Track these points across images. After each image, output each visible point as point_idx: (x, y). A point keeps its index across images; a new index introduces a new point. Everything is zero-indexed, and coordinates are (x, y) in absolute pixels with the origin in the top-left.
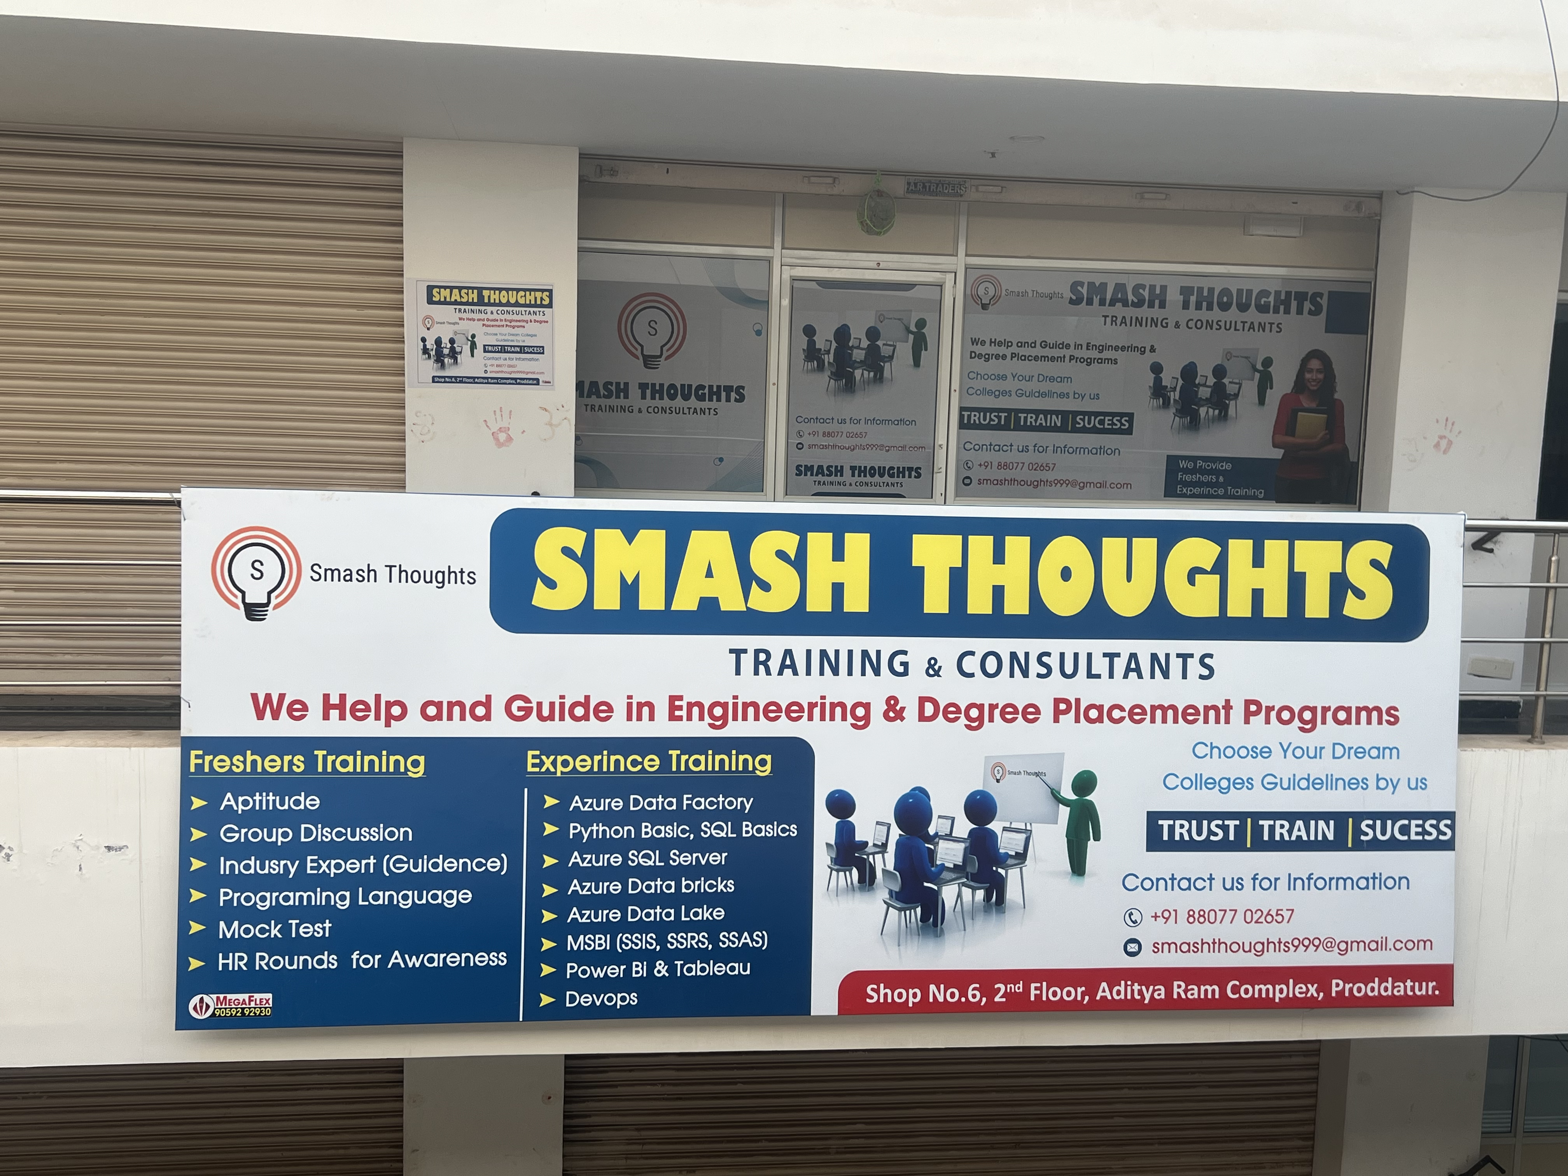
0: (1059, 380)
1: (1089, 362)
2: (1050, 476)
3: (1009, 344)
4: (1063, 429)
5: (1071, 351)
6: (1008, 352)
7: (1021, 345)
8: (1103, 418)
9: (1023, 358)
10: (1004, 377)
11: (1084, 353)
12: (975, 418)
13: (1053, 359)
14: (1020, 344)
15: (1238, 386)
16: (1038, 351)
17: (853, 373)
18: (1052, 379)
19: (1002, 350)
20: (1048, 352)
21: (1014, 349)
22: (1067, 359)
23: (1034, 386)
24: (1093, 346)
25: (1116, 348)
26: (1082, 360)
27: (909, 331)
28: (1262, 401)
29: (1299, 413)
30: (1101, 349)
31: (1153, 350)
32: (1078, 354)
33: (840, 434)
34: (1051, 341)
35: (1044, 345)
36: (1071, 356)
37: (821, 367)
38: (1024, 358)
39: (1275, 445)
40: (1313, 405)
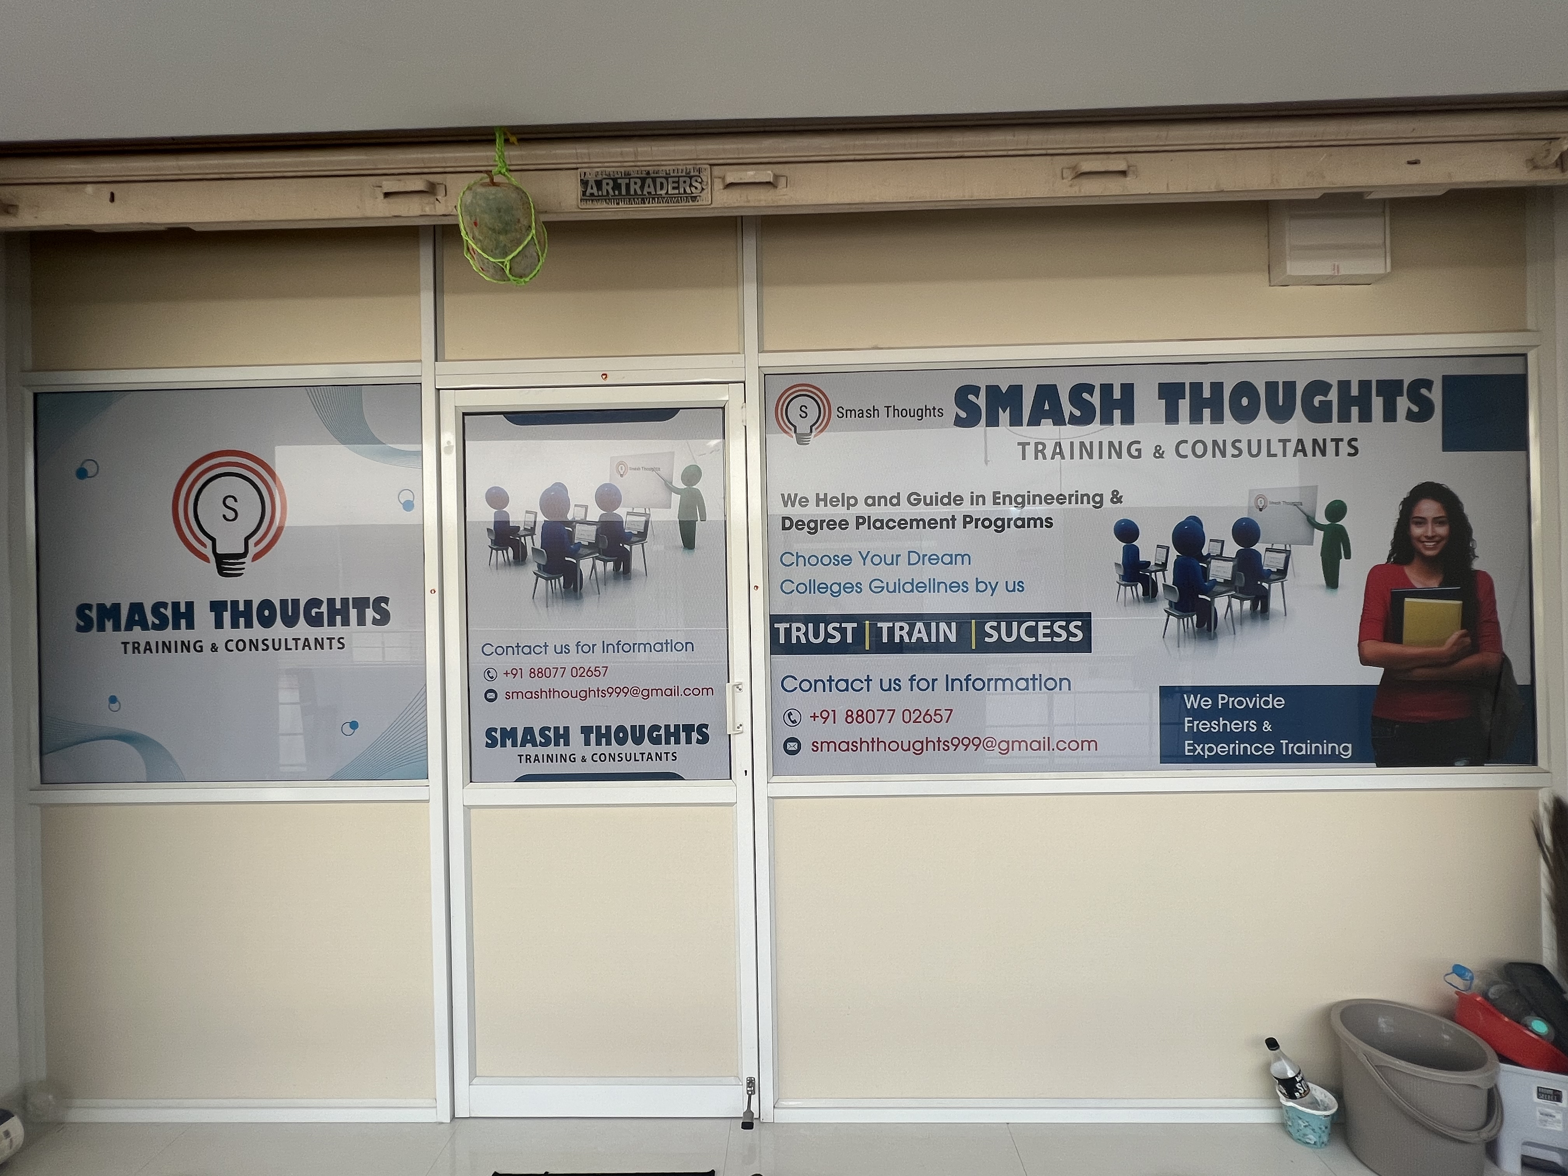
0: (947, 559)
1: (1001, 525)
2: (945, 731)
3: (849, 502)
4: (960, 647)
5: (966, 508)
6: (850, 515)
7: (872, 501)
8: (1033, 624)
9: (878, 524)
10: (846, 560)
11: (988, 510)
12: (799, 632)
13: (932, 524)
14: (870, 501)
15: (1283, 556)
16: (906, 511)
17: (576, 566)
18: (934, 559)
19: (839, 512)
20: (923, 512)
21: (862, 509)
22: (959, 522)
23: (903, 572)
24: (1004, 497)
25: (1048, 499)
26: (986, 523)
27: (671, 489)
28: (1332, 580)
29: (1407, 600)
30: (1022, 501)
31: (1116, 498)
32: (977, 511)
33: (560, 671)
34: (927, 492)
35: (915, 499)
36: (965, 517)
37: (520, 558)
38: (881, 524)
39: (1365, 661)
40: (1434, 584)
